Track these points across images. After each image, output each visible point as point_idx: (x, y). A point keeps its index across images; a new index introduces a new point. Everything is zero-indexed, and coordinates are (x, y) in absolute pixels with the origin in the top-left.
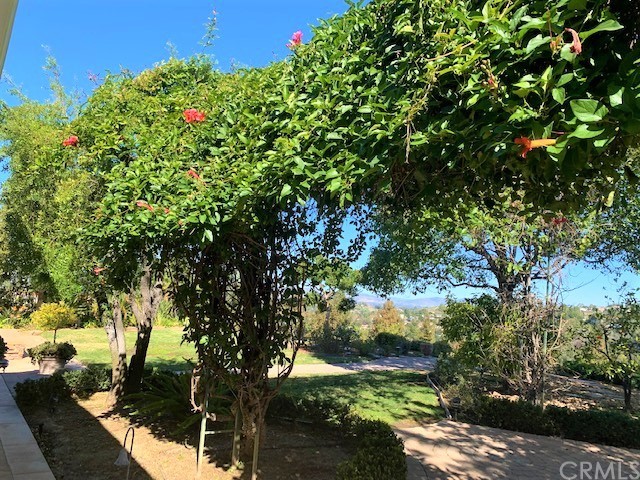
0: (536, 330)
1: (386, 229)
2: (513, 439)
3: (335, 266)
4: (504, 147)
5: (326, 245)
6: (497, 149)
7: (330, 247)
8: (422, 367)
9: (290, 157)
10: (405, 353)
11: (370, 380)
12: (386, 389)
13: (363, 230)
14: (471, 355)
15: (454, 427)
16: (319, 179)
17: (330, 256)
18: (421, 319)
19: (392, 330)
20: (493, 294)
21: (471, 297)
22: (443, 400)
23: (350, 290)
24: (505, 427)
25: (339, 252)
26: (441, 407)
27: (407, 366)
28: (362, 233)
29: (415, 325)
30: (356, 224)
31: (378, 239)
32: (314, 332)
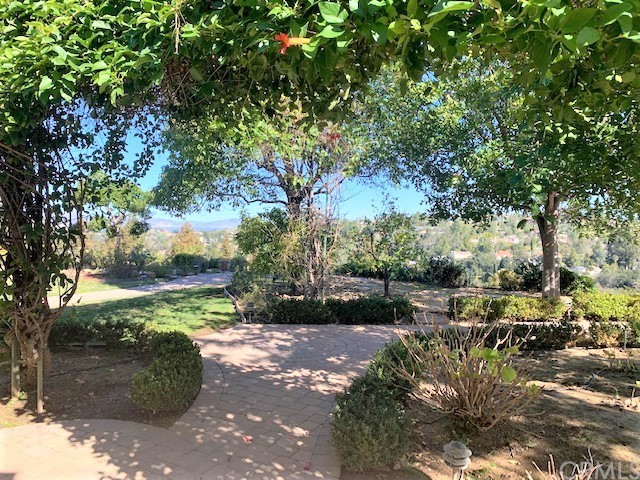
0: (317, 236)
1: (177, 146)
2: (298, 331)
3: (121, 183)
4: (267, 44)
5: (108, 160)
6: (261, 45)
7: (113, 162)
8: (220, 281)
9: (48, 45)
10: (203, 271)
11: (168, 299)
12: (183, 305)
13: (149, 143)
14: (264, 265)
15: (248, 328)
16: (86, 72)
17: (114, 171)
18: (220, 240)
19: (190, 250)
20: (283, 208)
21: (263, 211)
22: (239, 307)
23: (142, 212)
24: (292, 322)
25: (123, 167)
26: (237, 313)
27: (205, 282)
28: (149, 146)
29: (215, 246)
30: (141, 136)
31: (168, 153)
32: (104, 258)
